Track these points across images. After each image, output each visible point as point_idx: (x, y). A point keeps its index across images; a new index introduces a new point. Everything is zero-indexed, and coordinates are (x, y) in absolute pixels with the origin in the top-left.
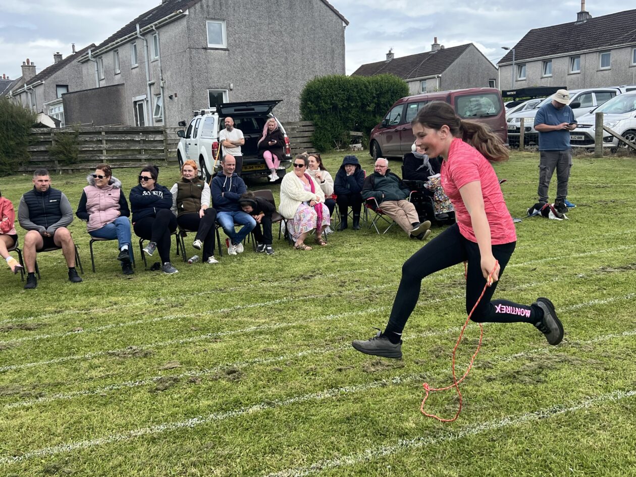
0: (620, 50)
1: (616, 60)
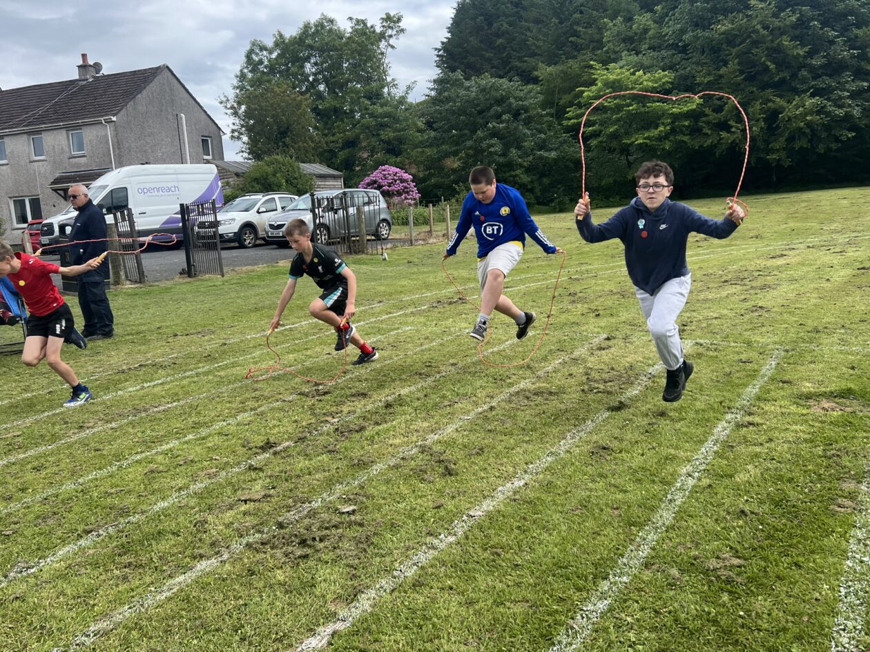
0: (15, 137)
1: (12, 152)
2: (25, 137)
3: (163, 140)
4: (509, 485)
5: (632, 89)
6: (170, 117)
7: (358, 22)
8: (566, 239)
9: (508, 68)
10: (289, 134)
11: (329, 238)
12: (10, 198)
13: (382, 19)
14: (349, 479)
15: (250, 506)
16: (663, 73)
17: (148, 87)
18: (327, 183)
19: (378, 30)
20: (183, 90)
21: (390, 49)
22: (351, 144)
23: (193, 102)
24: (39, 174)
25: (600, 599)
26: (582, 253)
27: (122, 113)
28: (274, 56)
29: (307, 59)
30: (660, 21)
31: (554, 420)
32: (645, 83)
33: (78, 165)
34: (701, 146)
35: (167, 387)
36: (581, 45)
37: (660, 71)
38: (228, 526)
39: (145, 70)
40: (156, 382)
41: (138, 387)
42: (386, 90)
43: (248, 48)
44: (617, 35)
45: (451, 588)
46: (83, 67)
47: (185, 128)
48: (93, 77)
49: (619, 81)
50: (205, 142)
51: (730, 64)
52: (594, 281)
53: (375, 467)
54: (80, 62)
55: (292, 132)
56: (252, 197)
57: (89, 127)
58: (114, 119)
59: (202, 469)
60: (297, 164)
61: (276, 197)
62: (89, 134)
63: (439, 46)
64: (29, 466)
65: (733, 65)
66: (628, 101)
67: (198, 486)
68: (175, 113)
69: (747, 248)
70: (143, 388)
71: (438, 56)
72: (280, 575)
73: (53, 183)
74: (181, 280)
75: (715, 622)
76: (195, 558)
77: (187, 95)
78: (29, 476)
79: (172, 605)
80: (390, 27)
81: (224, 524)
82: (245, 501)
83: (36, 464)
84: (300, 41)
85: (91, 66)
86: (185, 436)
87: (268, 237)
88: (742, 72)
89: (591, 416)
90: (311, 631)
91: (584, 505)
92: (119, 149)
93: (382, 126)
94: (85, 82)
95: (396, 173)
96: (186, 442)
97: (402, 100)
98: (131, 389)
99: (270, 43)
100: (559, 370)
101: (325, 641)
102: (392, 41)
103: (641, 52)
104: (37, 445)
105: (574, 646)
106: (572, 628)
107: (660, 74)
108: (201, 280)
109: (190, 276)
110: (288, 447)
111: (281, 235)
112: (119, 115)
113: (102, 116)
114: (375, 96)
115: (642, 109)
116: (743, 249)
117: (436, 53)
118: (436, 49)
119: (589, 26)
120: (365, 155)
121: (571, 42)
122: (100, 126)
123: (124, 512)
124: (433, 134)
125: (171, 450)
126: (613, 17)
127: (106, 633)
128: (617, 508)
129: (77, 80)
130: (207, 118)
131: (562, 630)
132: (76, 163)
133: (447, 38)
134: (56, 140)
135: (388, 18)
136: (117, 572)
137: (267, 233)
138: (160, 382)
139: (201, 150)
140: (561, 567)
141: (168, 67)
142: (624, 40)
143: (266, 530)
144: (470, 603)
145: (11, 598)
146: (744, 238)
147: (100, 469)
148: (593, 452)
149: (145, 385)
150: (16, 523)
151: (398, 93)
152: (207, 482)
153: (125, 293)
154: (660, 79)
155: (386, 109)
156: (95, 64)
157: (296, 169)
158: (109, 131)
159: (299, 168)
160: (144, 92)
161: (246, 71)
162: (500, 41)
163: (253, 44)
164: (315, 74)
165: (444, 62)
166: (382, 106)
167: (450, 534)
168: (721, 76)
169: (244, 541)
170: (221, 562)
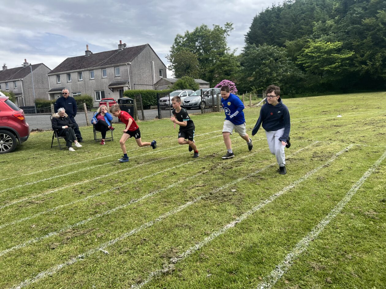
0: (97, 70)
1: (96, 75)
2: (100, 70)
3: (146, 71)
4: (288, 187)
5: (326, 49)
6: (149, 62)
7: (216, 26)
8: (297, 108)
9: (273, 42)
10: (190, 68)
11: (206, 106)
12: (95, 91)
13: (225, 25)
14: (230, 182)
15: (199, 188)
16: (338, 43)
17: (142, 52)
18: (204, 86)
19: (224, 29)
20: (154, 53)
21: (228, 36)
22: (212, 71)
23: (157, 57)
24: (105, 82)
25: (326, 220)
26: (305, 113)
27: (133, 61)
28: (185, 40)
29: (197, 41)
30: (337, 22)
31: (301, 168)
32: (331, 47)
33: (118, 80)
34: (354, 71)
35: (162, 153)
36: (304, 33)
37: (337, 42)
38: (194, 193)
39: (141, 46)
40: (158, 151)
41: (153, 152)
42: (226, 51)
43: (176, 37)
44: (319, 28)
45: (273, 214)
46: (120, 45)
47: (154, 66)
48: (123, 48)
49: (320, 46)
50: (160, 71)
51: (368, 38)
52: (311, 123)
53: (238, 179)
54: (119, 43)
55: (191, 68)
56: (178, 91)
57: (122, 66)
58: (130, 63)
59: (181, 177)
60: (193, 79)
61: (186, 91)
62: (122, 69)
63: (246, 34)
64: (125, 174)
65: (369, 38)
66: (323, 54)
67: (181, 181)
68: (151, 61)
69: (374, 112)
70: (154, 153)
71: (246, 38)
72: (214, 207)
73: (109, 86)
74: (156, 120)
75: (368, 229)
76: (186, 201)
77: (155, 55)
78: (127, 176)
79: (182, 213)
80: (228, 28)
81: (192, 192)
82: (197, 187)
83: (127, 173)
84: (194, 34)
85: (123, 45)
86: (172, 167)
87: (184, 105)
88: (373, 42)
89: (315, 167)
90: (228, 222)
91: (316, 194)
92: (131, 74)
93: (224, 65)
94: (120, 51)
95: (229, 82)
96: (173, 169)
97: (232, 55)
98: (150, 153)
99: (183, 35)
100: (301, 153)
101: (233, 225)
102: (229, 33)
103: (329, 35)
104: (126, 168)
105: (319, 232)
106: (317, 227)
107: (337, 43)
108: (163, 120)
109: (159, 118)
110: (207, 172)
111: (188, 105)
112: (132, 62)
113: (126, 62)
114: (221, 54)
115: (329, 57)
116: (372, 112)
117: (245, 37)
118: (245, 35)
119: (307, 25)
120: (217, 76)
121: (299, 31)
122: (125, 66)
123: (159, 187)
124: (243, 68)
125: (169, 171)
126: (317, 21)
127: (164, 219)
128: (329, 196)
129: (118, 50)
130: (161, 63)
131: (314, 228)
132: (117, 79)
133: (249, 31)
134: (110, 71)
135: (228, 24)
136: (163, 203)
137: (183, 104)
138: (159, 151)
139: (159, 74)
140: (310, 211)
141: (149, 45)
142: (322, 30)
143: (207, 195)
144: (280, 219)
145: (133, 208)
146: (373, 108)
147: (148, 175)
148: (318, 179)
149: (155, 152)
150: (127, 189)
151: (230, 52)
152: (183, 181)
153: (139, 123)
154: (337, 45)
155: (226, 58)
156: (124, 44)
157: (193, 81)
158: (128, 68)
159: (194, 81)
160: (140, 54)
161: (175, 45)
162: (270, 32)
163: (177, 36)
164: (199, 46)
165: (248, 41)
166: (224, 57)
167: (269, 200)
168: (364, 43)
169: (200, 197)
170: (194, 202)
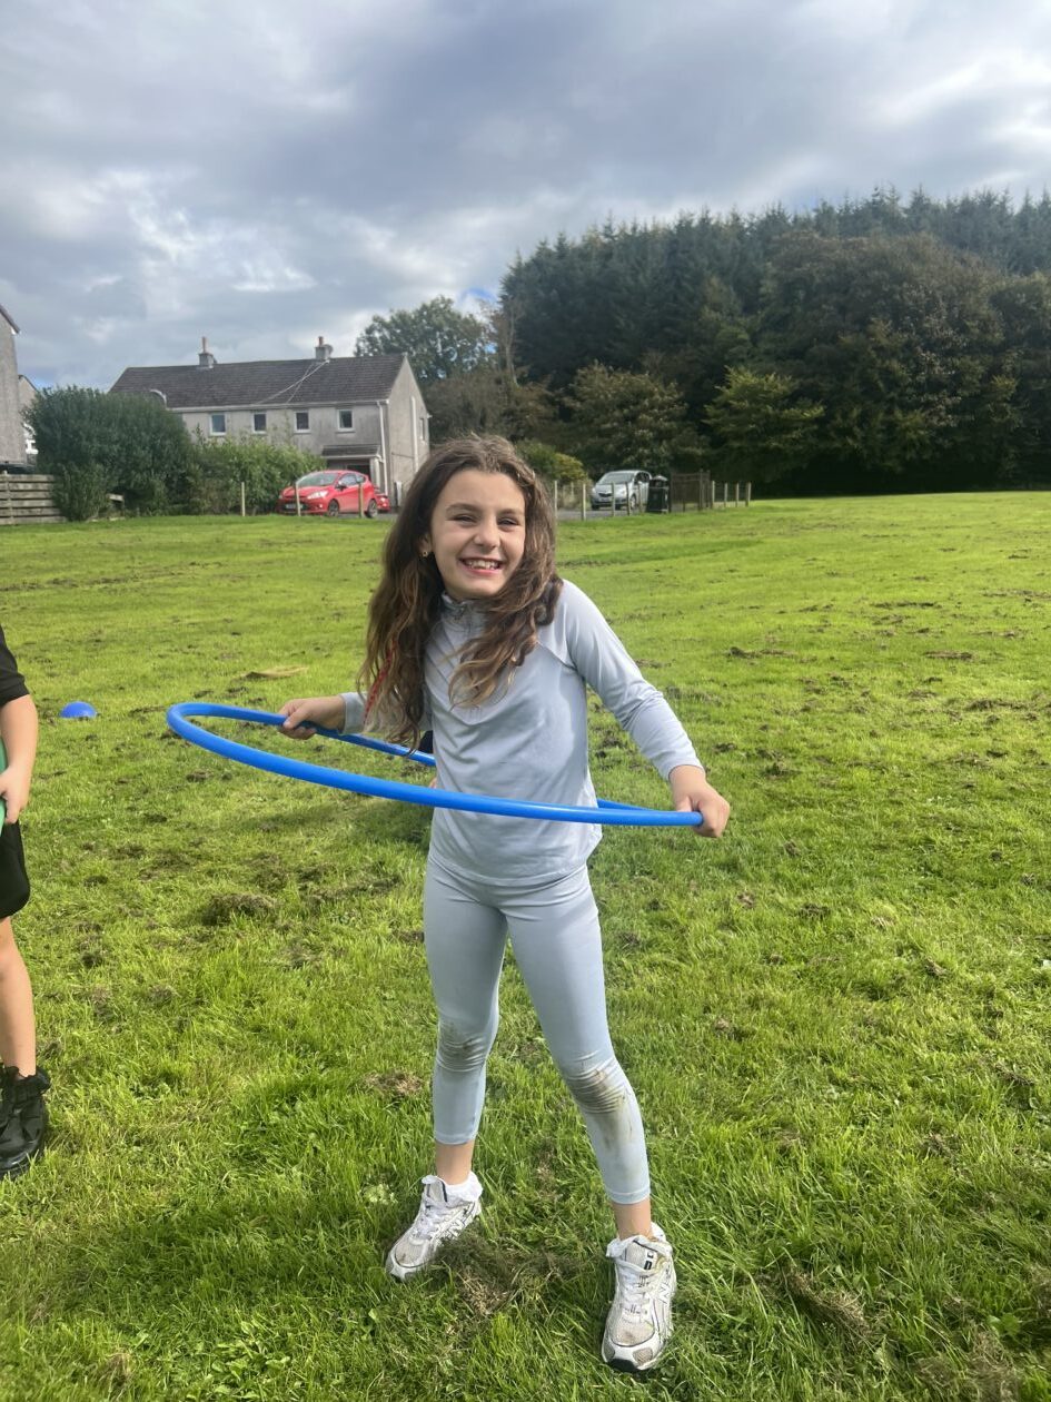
0: (279, 411)
1: (273, 424)
2: (288, 411)
3: (405, 421)
5: (768, 392)
6: (408, 400)
32: (777, 387)
33: (348, 440)
34: (828, 449)
37: (786, 376)
43: (369, 323)
46: (320, 349)
47: (414, 411)
48: (329, 359)
49: (753, 385)
50: (420, 424)
54: (318, 344)
57: (361, 407)
58: (385, 401)
62: (358, 414)
66: (765, 405)
68: (409, 396)
77: (414, 380)
85: (325, 348)
92: (388, 427)
94: (319, 363)
107: (787, 379)
112: (390, 398)
113: (376, 398)
115: (780, 415)
122: (372, 407)
129: (313, 360)
130: (422, 402)
132: (342, 438)
134: (325, 416)
139: (419, 430)
158: (381, 413)
162: (574, 321)
163: (373, 320)
